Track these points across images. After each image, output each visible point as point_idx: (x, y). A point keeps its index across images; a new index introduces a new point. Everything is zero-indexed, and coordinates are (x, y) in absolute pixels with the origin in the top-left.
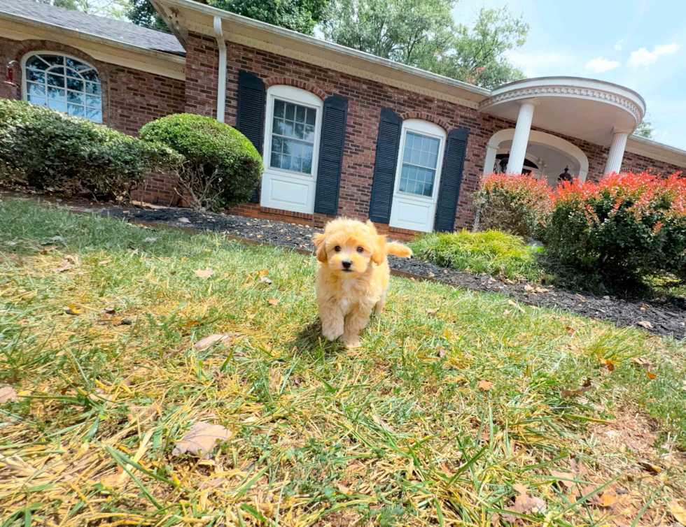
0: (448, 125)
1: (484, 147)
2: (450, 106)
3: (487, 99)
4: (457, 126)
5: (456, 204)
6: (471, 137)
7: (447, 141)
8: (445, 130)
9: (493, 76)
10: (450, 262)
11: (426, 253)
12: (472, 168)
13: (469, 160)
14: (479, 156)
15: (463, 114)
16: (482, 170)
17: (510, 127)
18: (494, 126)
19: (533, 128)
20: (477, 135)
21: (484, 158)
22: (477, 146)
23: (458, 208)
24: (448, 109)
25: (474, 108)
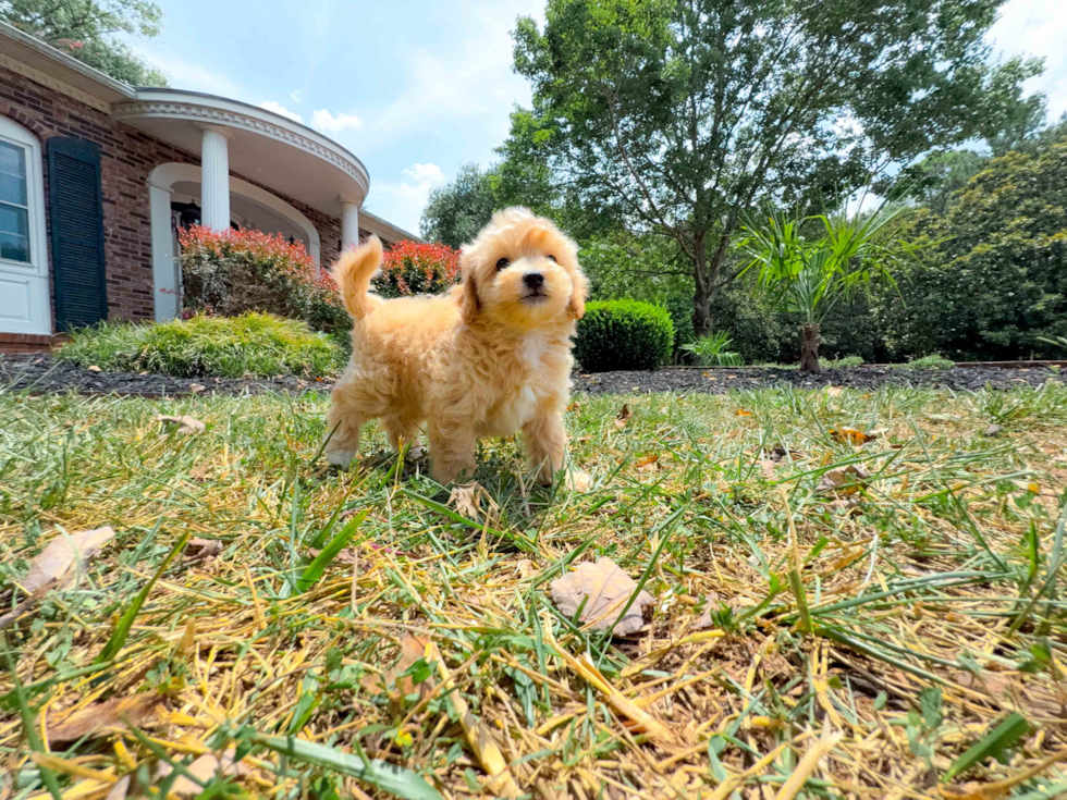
0: (38, 124)
1: (143, 185)
2: (37, 90)
3: (129, 102)
4: (66, 133)
5: (102, 281)
6: (105, 161)
7: (45, 157)
8: (35, 133)
9: (104, 65)
10: (202, 368)
11: (135, 359)
12: (124, 217)
13: (113, 203)
14: (135, 198)
15: (76, 113)
16: (149, 224)
17: (186, 161)
18: (154, 152)
19: (231, 173)
20: (118, 158)
21: (147, 202)
22: (124, 179)
23: (109, 287)
24: (30, 92)
25: (100, 108)
